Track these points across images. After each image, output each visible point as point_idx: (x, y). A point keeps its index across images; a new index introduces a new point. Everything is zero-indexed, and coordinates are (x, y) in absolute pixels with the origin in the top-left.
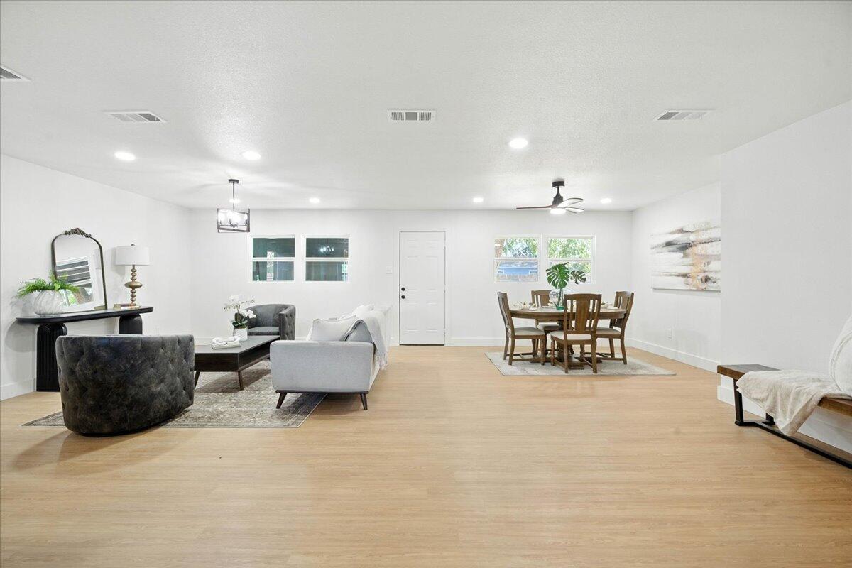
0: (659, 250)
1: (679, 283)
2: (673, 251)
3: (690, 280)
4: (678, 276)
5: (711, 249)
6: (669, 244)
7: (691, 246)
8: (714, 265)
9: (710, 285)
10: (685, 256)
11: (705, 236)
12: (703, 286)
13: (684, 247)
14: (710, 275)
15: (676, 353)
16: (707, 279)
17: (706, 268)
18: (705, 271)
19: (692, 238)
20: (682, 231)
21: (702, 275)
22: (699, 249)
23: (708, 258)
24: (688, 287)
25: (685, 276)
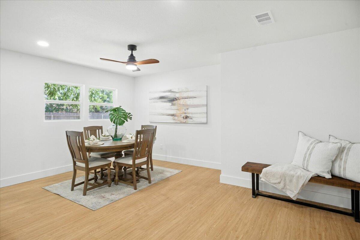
0: (156, 100)
1: (170, 119)
2: (165, 102)
3: (176, 118)
4: (169, 115)
5: (189, 102)
6: (162, 98)
7: (177, 100)
8: (191, 110)
9: (188, 120)
10: (173, 105)
11: (185, 95)
12: (184, 121)
13: (172, 100)
14: (188, 115)
15: (166, 157)
16: (187, 117)
17: (186, 111)
18: (185, 113)
19: (177, 95)
20: (170, 91)
21: (184, 115)
22: (182, 102)
23: (188, 107)
24: (175, 122)
25: (173, 115)
